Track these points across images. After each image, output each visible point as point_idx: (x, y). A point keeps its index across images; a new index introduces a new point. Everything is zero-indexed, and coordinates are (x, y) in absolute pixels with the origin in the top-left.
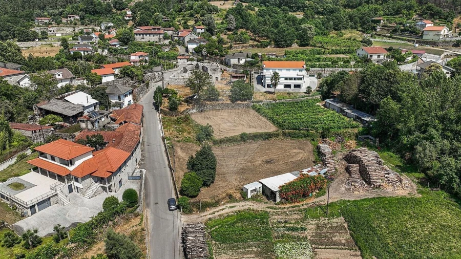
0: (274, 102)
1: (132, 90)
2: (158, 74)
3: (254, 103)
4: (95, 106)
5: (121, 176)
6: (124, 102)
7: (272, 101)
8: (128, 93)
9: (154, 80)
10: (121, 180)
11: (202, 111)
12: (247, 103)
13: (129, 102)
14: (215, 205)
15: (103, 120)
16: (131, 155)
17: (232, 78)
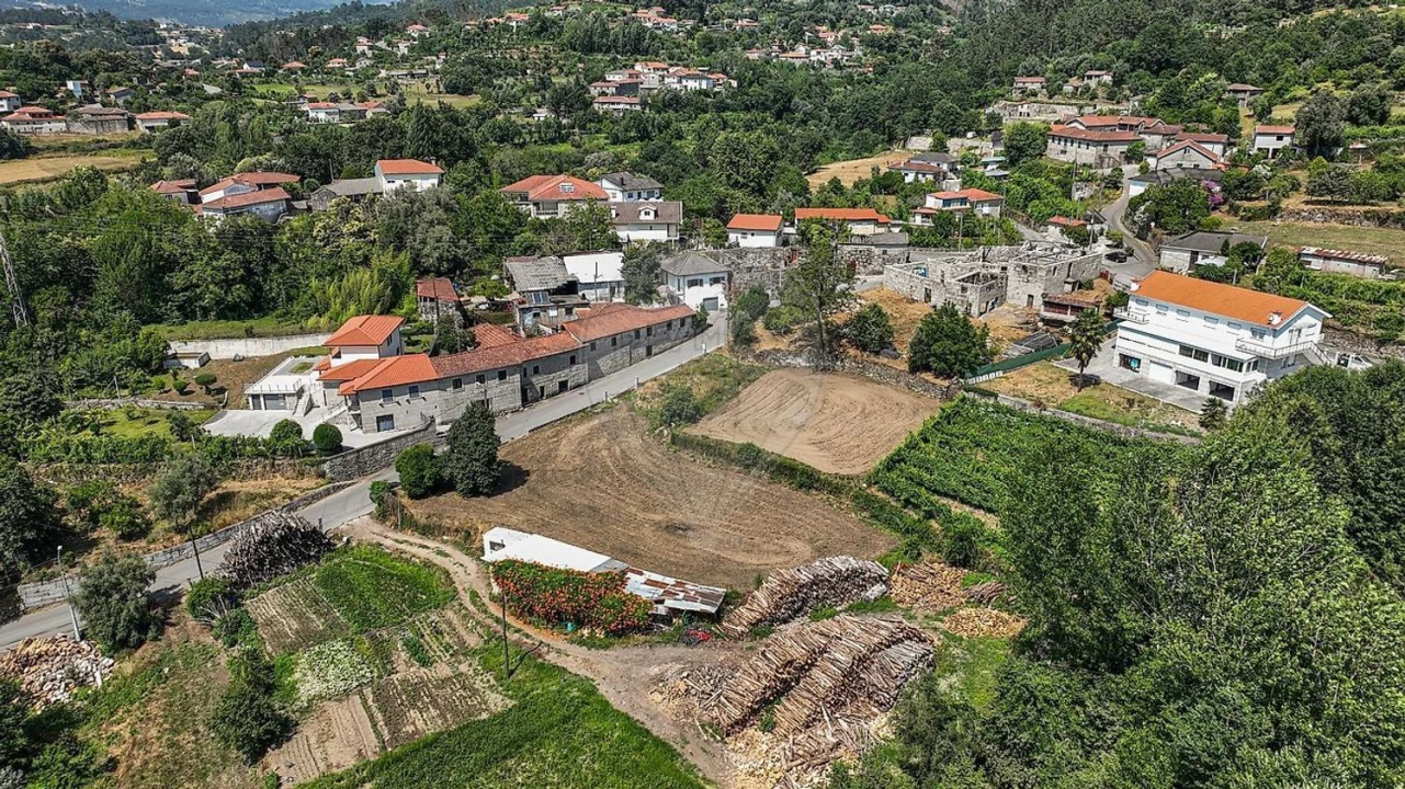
0: (1034, 411)
1: (730, 275)
2: (885, 252)
3: (971, 395)
4: (613, 287)
5: (389, 409)
6: (681, 297)
7: (1029, 403)
8: (706, 279)
9: (865, 267)
10: (390, 417)
11: (825, 370)
12: (946, 383)
13: (705, 300)
14: (427, 531)
15: (553, 313)
16: (436, 380)
17: (1043, 307)
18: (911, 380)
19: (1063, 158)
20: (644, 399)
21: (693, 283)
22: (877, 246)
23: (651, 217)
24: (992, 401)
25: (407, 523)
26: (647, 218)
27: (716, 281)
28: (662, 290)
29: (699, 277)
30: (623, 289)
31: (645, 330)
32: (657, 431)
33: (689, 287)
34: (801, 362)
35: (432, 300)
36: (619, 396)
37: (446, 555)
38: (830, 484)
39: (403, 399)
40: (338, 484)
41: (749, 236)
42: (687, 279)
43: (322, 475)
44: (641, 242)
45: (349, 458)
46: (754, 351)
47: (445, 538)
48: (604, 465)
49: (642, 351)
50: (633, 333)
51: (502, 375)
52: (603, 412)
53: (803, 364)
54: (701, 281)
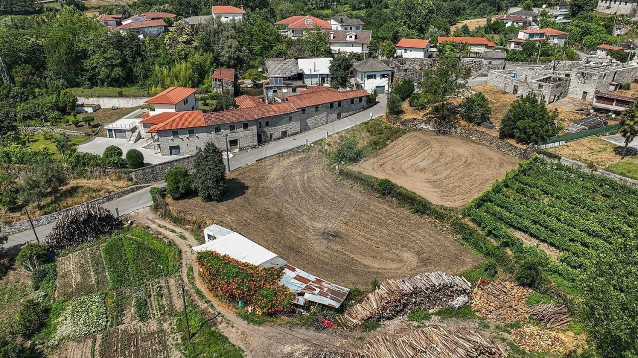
1: (393, 73)
2: (490, 63)
3: (541, 156)
4: (323, 77)
5: (177, 142)
6: (363, 85)
7: (584, 165)
8: (378, 74)
9: (477, 71)
10: (178, 147)
11: (444, 133)
12: (525, 147)
13: (377, 87)
14: (177, 221)
15: (285, 91)
16: (205, 127)
17: (595, 99)
18: (500, 143)
19: (608, 11)
20: (329, 145)
21: (370, 77)
22: (485, 59)
23: (353, 39)
24: (556, 161)
25: (167, 215)
26: (351, 39)
27: (383, 76)
28: (352, 81)
29: (374, 74)
30: (329, 79)
31: (337, 103)
32: (332, 166)
33: (368, 79)
34: (430, 127)
35: (219, 80)
36: (315, 143)
37: (184, 238)
38: (437, 212)
39: (185, 137)
40: (139, 185)
41: (408, 52)
42: (366, 74)
43: (131, 180)
44: (345, 53)
45: (147, 171)
46: (400, 119)
47: (187, 226)
48: (295, 186)
49: (334, 116)
50: (329, 105)
51: (246, 126)
52: (303, 151)
53: (431, 129)
54: (375, 75)
